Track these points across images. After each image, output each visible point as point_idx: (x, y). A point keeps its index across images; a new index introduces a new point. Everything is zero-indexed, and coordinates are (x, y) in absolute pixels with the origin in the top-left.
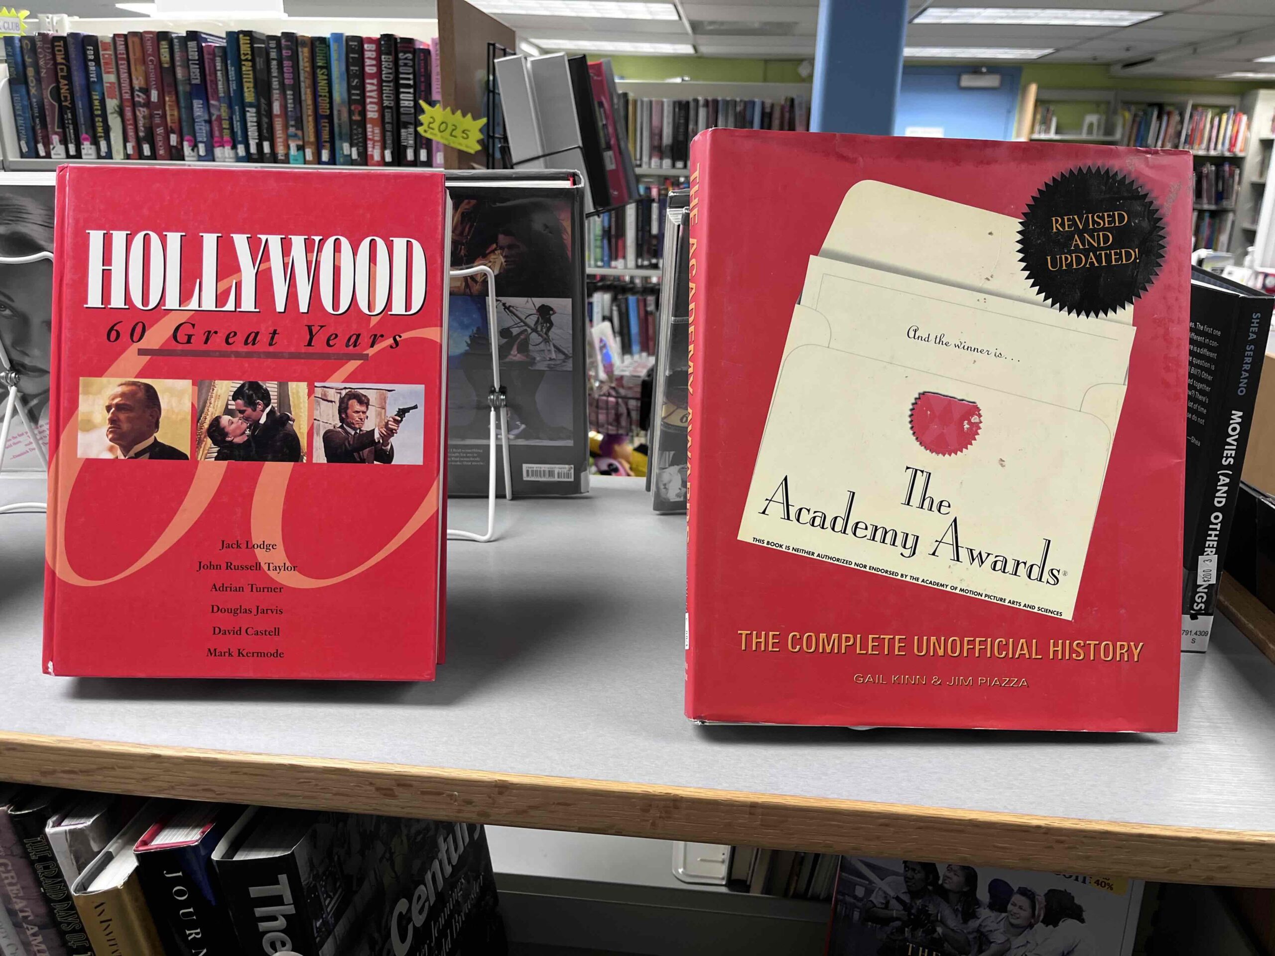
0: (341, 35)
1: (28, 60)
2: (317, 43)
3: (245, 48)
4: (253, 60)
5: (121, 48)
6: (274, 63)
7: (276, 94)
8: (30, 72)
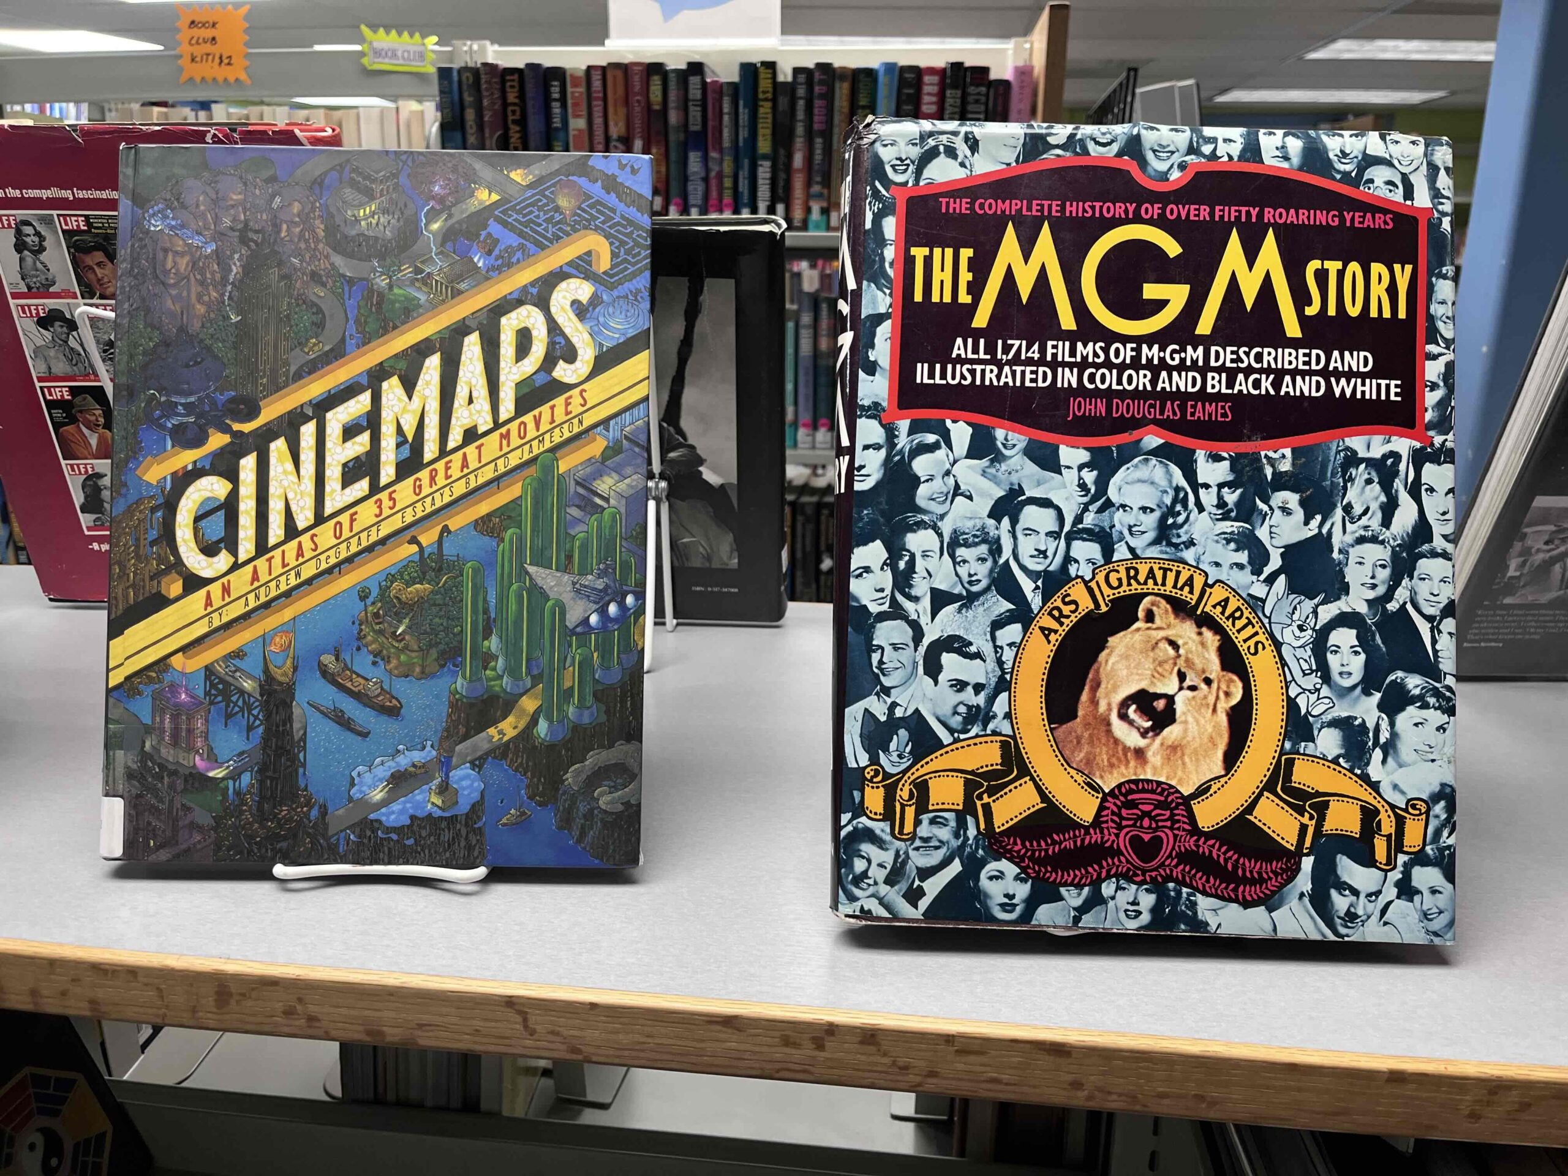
0: (894, 65)
1: (468, 99)
2: (862, 76)
3: (765, 84)
4: (774, 100)
5: (597, 84)
6: (801, 103)
7: (799, 143)
8: (470, 115)
